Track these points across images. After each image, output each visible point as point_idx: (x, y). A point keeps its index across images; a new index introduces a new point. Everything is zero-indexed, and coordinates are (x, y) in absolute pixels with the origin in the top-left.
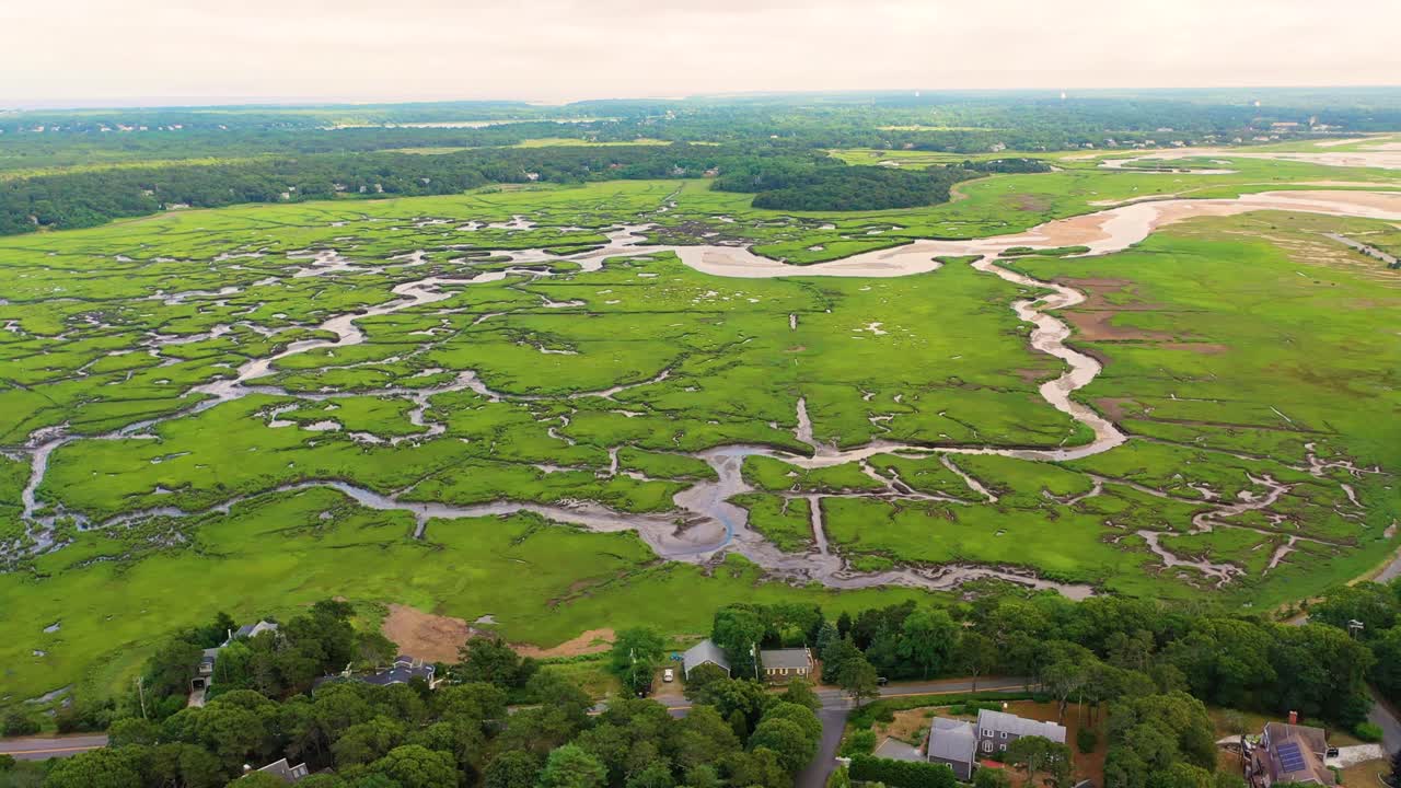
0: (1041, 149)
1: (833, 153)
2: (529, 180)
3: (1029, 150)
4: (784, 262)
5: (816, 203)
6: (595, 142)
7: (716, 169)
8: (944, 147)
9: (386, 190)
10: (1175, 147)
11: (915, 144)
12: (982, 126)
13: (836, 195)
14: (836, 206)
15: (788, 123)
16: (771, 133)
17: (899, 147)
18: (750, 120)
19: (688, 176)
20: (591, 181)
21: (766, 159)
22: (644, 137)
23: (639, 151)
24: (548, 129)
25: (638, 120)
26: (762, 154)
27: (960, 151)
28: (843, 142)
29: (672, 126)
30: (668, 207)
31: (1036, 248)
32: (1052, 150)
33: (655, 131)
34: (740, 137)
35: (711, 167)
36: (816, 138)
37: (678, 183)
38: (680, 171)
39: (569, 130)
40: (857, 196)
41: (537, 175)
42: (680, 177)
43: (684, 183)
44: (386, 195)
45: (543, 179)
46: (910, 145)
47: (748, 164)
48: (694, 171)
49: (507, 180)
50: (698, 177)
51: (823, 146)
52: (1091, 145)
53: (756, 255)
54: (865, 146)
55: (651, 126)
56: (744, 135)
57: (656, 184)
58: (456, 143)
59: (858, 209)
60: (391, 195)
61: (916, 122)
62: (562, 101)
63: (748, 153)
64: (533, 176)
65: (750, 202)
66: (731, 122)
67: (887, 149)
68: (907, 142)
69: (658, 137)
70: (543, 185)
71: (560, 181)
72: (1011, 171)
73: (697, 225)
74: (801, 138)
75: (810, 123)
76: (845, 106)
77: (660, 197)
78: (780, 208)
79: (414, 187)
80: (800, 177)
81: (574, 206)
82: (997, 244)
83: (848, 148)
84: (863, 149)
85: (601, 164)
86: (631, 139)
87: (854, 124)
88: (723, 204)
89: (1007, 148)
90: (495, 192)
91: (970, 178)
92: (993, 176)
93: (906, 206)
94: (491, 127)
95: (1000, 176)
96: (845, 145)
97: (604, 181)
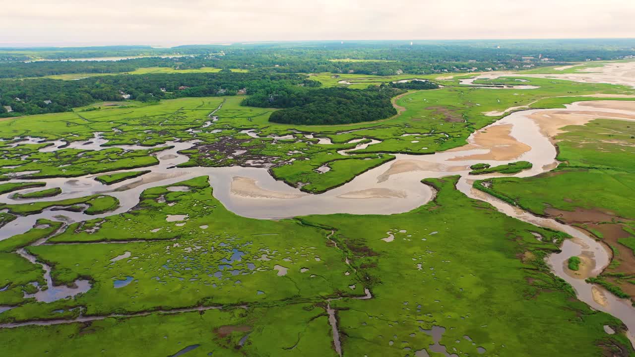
0: (423, 73)
1: (312, 77)
2: (123, 99)
3: (416, 73)
4: (301, 190)
5: (313, 119)
6: (178, 69)
7: (245, 89)
8: (371, 72)
9: (15, 110)
10: (488, 71)
11: (354, 70)
12: (381, 59)
13: (326, 113)
14: (327, 121)
15: (283, 58)
16: (274, 64)
17: (346, 72)
18: (264, 56)
19: (227, 94)
20: (165, 98)
21: (274, 81)
22: (206, 66)
23: (199, 78)
24: (154, 62)
25: (205, 56)
26: (272, 78)
27: (380, 74)
28: (315, 70)
29: (222, 60)
30: (211, 121)
31: (494, 164)
32: (428, 74)
33: (212, 63)
34: (258, 66)
35: (242, 88)
36: (301, 67)
37: (220, 99)
38: (222, 91)
39: (165, 63)
40: (340, 113)
41: (129, 96)
42: (222, 95)
43: (225, 100)
44: (13, 114)
45: (133, 98)
46: (352, 71)
47: (264, 87)
48: (231, 91)
49: (109, 99)
50: (234, 95)
51: (305, 72)
52: (446, 70)
53: (277, 179)
54: (327, 71)
55: (211, 60)
56: (261, 65)
57: (206, 100)
58: (95, 71)
59: (342, 123)
60: (18, 114)
61: (348, 57)
62: (169, 46)
63: (264, 78)
64: (126, 96)
65: (268, 116)
66: (254, 57)
67: (340, 73)
68: (350, 69)
69: (214, 66)
70: (133, 103)
71: (143, 100)
72: (418, 88)
73: (231, 141)
74: (293, 67)
75: (294, 58)
76: (310, 49)
77: (207, 112)
78: (289, 123)
79: (35, 107)
80: (299, 97)
81: (146, 121)
82: (457, 159)
83: (319, 73)
84: (326, 73)
85: (173, 87)
86: (199, 68)
87: (318, 58)
88: (250, 119)
89: (404, 72)
90: (95, 109)
91: (398, 94)
92: (410, 92)
93: (373, 120)
94: (122, 61)
95: (414, 92)
96: (316, 71)
97: (174, 98)
